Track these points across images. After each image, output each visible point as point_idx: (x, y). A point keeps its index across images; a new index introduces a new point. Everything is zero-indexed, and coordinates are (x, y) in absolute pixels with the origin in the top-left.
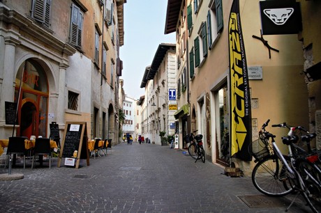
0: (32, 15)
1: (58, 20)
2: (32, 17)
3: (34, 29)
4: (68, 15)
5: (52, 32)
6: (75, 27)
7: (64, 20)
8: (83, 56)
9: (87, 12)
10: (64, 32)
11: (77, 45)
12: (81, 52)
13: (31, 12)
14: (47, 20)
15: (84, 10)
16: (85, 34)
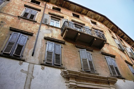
0: (83, 69)
1: (100, 67)
2: (83, 70)
3: (84, 76)
4: (105, 62)
5: (98, 74)
6: (112, 67)
7: (104, 65)
8: (126, 81)
9: (116, 57)
10: (106, 71)
11: (118, 75)
12: (123, 79)
13: (82, 68)
14: (92, 69)
15: (114, 57)
16: (121, 68)
